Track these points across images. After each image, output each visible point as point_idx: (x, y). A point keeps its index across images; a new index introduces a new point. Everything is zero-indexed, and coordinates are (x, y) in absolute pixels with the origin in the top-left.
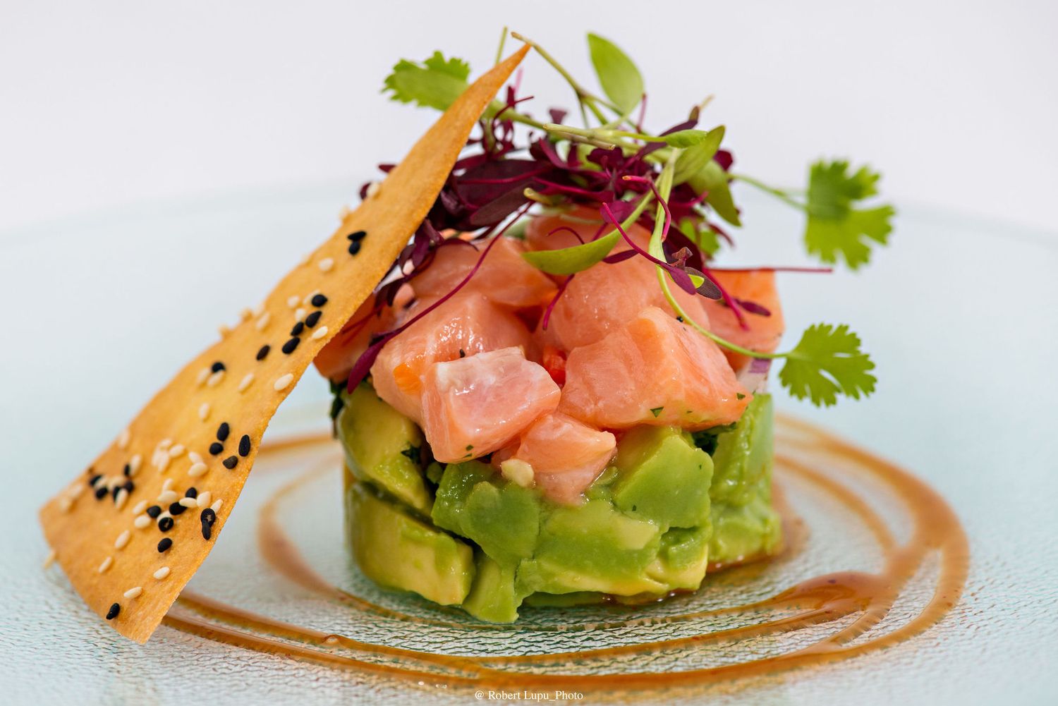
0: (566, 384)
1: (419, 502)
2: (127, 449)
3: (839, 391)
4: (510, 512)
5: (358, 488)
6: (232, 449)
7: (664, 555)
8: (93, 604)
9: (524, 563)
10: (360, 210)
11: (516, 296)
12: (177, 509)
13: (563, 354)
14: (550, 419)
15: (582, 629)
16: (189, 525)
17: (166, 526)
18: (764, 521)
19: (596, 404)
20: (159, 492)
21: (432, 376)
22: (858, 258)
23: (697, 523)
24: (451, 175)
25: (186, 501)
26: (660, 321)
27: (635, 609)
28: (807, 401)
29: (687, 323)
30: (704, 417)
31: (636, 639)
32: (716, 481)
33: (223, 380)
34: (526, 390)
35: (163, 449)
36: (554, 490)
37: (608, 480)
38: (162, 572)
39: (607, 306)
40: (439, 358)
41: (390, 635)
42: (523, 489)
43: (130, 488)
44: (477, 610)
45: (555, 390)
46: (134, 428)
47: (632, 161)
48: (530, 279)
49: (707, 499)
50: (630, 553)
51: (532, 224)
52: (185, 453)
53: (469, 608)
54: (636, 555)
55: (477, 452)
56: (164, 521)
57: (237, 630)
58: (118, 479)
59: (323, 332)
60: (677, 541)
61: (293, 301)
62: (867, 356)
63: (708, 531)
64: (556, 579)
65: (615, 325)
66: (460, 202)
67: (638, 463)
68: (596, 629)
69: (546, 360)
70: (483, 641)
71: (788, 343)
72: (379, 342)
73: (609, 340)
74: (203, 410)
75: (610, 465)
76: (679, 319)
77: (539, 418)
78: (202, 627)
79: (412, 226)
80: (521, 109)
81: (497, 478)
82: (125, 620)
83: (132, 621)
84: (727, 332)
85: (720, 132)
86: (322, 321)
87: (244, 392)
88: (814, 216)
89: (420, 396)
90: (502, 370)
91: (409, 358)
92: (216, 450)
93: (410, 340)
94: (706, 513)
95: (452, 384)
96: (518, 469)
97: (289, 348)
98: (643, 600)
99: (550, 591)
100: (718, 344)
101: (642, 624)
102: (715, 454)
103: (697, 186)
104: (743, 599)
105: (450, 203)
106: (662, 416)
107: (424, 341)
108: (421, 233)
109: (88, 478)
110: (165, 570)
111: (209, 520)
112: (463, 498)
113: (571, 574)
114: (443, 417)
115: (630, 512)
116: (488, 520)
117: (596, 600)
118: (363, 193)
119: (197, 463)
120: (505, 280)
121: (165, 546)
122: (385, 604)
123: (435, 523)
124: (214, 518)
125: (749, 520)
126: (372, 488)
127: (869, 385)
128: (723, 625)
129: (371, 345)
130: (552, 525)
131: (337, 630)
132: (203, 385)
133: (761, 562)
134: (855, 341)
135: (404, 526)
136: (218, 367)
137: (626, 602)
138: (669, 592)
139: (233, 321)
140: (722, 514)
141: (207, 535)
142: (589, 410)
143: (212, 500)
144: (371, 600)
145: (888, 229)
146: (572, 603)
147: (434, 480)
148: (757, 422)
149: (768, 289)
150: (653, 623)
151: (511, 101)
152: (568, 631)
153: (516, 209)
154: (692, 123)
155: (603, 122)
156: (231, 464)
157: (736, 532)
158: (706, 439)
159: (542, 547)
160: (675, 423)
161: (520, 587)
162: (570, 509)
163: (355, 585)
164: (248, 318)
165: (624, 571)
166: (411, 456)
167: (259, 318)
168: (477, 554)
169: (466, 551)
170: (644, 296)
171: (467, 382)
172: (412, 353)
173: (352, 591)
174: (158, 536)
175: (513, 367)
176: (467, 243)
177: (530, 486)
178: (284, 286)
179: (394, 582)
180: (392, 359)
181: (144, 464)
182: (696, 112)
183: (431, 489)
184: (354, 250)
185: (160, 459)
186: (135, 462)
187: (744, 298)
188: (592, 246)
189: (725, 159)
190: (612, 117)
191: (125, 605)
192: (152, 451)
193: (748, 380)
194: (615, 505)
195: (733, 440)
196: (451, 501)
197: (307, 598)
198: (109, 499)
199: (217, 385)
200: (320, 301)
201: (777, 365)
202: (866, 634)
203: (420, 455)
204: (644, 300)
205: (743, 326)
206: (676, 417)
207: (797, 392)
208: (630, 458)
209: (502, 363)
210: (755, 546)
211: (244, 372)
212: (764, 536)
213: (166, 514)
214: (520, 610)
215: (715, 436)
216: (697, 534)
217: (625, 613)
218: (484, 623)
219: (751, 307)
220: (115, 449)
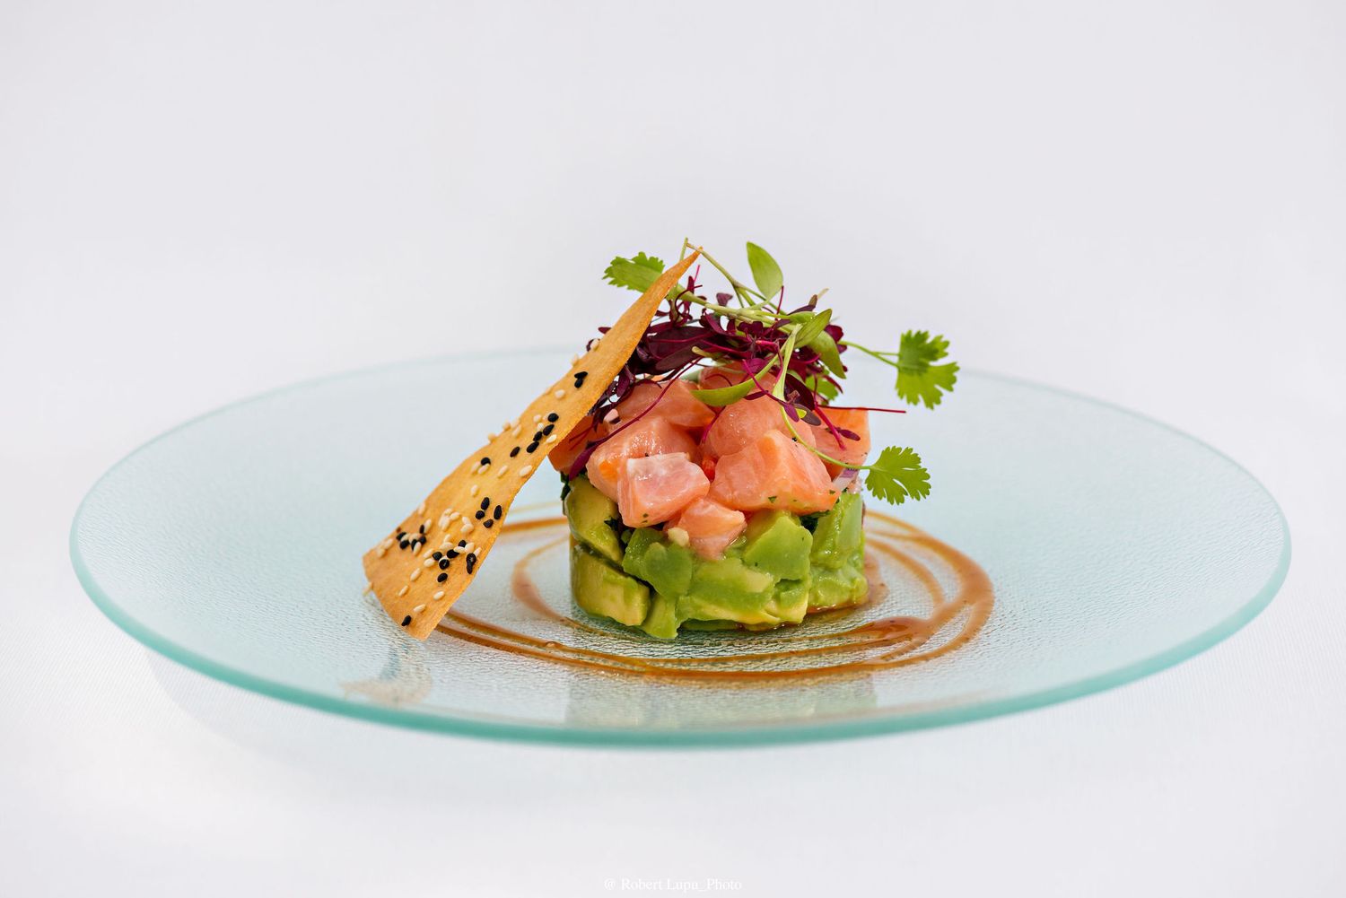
0: (716, 479)
1: (614, 556)
2: (423, 516)
3: (907, 495)
4: (673, 563)
5: (578, 547)
6: (490, 515)
7: (777, 598)
8: (394, 616)
9: (681, 598)
10: (586, 358)
11: (685, 419)
12: (452, 554)
13: (716, 460)
14: (702, 502)
15: (719, 644)
16: (459, 564)
17: (444, 565)
18: (852, 580)
19: (733, 493)
20: (442, 543)
21: (624, 467)
22: (933, 400)
23: (800, 577)
24: (645, 335)
25: (458, 549)
26: (778, 439)
27: (757, 633)
28: (885, 500)
29: (800, 442)
30: (806, 505)
31: (754, 652)
32: (815, 551)
33: (488, 470)
34: (686, 480)
35: (446, 515)
36: (702, 549)
37: (739, 545)
38: (439, 594)
39: (745, 428)
40: (629, 457)
41: (591, 644)
42: (682, 548)
43: (423, 541)
44: (650, 630)
45: (706, 482)
46: (428, 502)
47: (768, 331)
48: (696, 408)
49: (808, 562)
50: (753, 595)
51: (703, 372)
52: (460, 517)
53: (645, 629)
54: (757, 596)
55: (652, 520)
56: (444, 561)
57: (490, 637)
58: (416, 535)
59: (553, 438)
60: (787, 589)
61: (537, 418)
62: (926, 470)
63: (809, 583)
64: (703, 610)
65: (750, 441)
66: (650, 354)
67: (760, 534)
68: (729, 645)
69: (703, 463)
70: (652, 649)
71: (872, 459)
72: (592, 447)
73: (746, 452)
74: (473, 489)
75: (741, 534)
76: (795, 439)
77: (694, 500)
78: (466, 634)
79: (617, 369)
80: (698, 292)
81: (666, 540)
82: (414, 626)
83: (418, 627)
84: (831, 450)
85: (829, 312)
86: (554, 431)
87: (500, 478)
88: (902, 370)
89: (616, 482)
90: (671, 466)
91: (611, 457)
92: (480, 515)
93: (612, 446)
94: (806, 571)
95: (637, 472)
96: (679, 534)
97: (531, 449)
98: (763, 629)
99: (699, 618)
100: (821, 458)
101: (761, 643)
102: (816, 532)
103: (816, 350)
104: (831, 631)
105: (643, 355)
106: (777, 502)
107: (621, 446)
108: (622, 373)
109: (397, 535)
110: (441, 594)
111: (472, 561)
112: (642, 554)
113: (713, 607)
114: (630, 496)
115: (754, 568)
116: (658, 569)
117: (731, 627)
118: (588, 348)
119: (467, 524)
120: (679, 408)
121: (443, 578)
122: (591, 625)
123: (625, 570)
124: (475, 560)
125: (842, 581)
126: (586, 547)
127: (926, 490)
128: (816, 645)
129: (587, 448)
130: (700, 573)
131: (556, 639)
132: (475, 473)
133: (849, 608)
134: (917, 459)
135: (605, 572)
136: (485, 461)
137: (751, 629)
138: (781, 624)
139: (498, 431)
140: (822, 574)
141: (470, 571)
142: (728, 497)
143: (475, 548)
144: (582, 623)
145: (954, 380)
146: (714, 628)
147: (625, 542)
148: (846, 512)
149: (862, 422)
150: (768, 643)
151: (691, 287)
152: (711, 645)
153: (690, 361)
154: (811, 307)
155: (752, 304)
156: (489, 525)
157: (833, 587)
158: (809, 521)
159: (694, 588)
160: (786, 508)
161: (678, 615)
162: (713, 562)
163: (573, 613)
164: (508, 429)
165: (749, 606)
166: (610, 525)
167: (515, 429)
168: (652, 593)
169: (644, 589)
170: (770, 423)
171: (647, 472)
172: (612, 454)
173: (570, 617)
174: (439, 572)
175: (680, 465)
176: (655, 383)
177: (686, 546)
178: (532, 408)
179: (597, 610)
180: (599, 458)
181: (433, 525)
182: (815, 298)
183: (622, 546)
184: (578, 385)
185: (444, 522)
186: (428, 524)
187: (843, 427)
188: (738, 387)
189: (836, 332)
190: (758, 301)
191: (414, 617)
192: (439, 517)
193: (841, 482)
194: (743, 562)
195: (830, 522)
196: (635, 556)
197: (539, 619)
198: (409, 548)
199: (484, 473)
200: (553, 418)
201: (863, 475)
202: (909, 654)
203: (616, 525)
204: (770, 426)
205: (842, 447)
206: (786, 504)
207: (878, 493)
208: (755, 530)
209: (671, 462)
210: (845, 597)
211: (502, 464)
212: (851, 591)
213: (445, 557)
214: (678, 630)
215: (816, 519)
216: (801, 585)
217: (750, 636)
218: (655, 638)
219: (847, 434)
220: (416, 515)
